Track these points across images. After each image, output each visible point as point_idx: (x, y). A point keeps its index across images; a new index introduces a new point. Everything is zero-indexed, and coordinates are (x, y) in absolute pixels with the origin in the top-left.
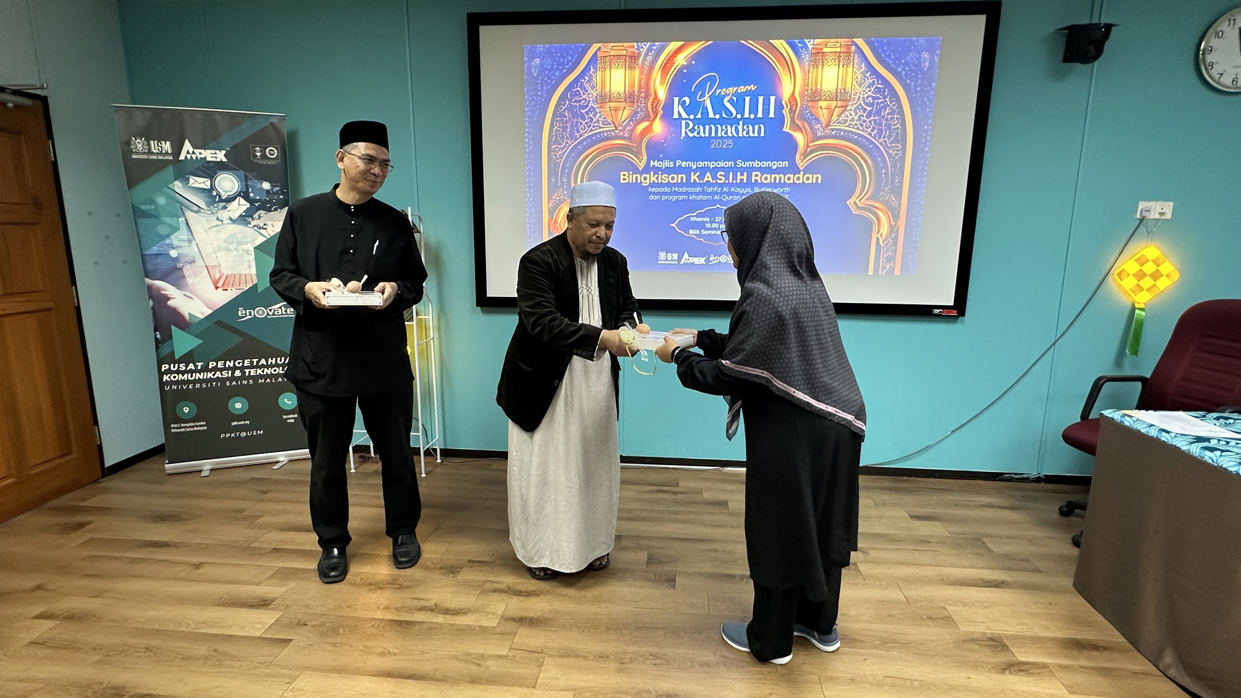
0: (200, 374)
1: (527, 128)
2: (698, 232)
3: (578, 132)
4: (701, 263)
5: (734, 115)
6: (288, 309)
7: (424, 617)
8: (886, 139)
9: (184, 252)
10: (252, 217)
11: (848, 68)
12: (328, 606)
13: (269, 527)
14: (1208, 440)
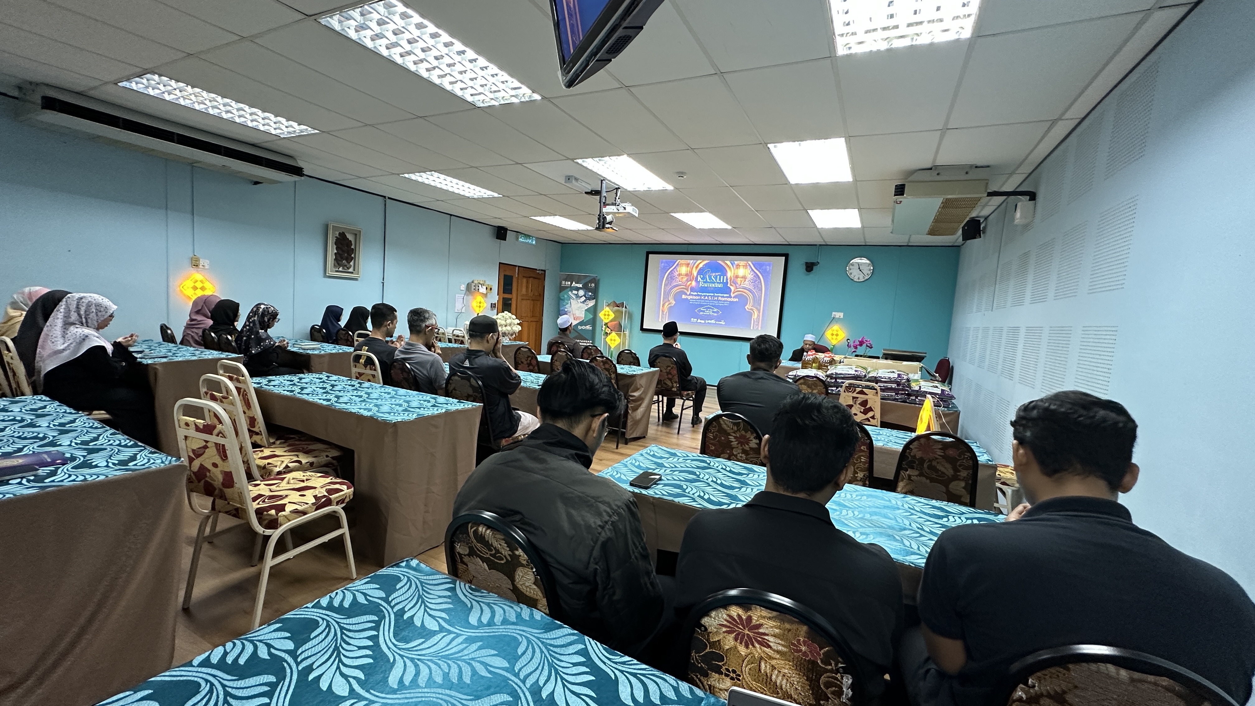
1: (658, 282)
3: (672, 284)
4: (703, 322)
5: (715, 281)
6: (590, 327)
8: (757, 290)
11: (746, 269)
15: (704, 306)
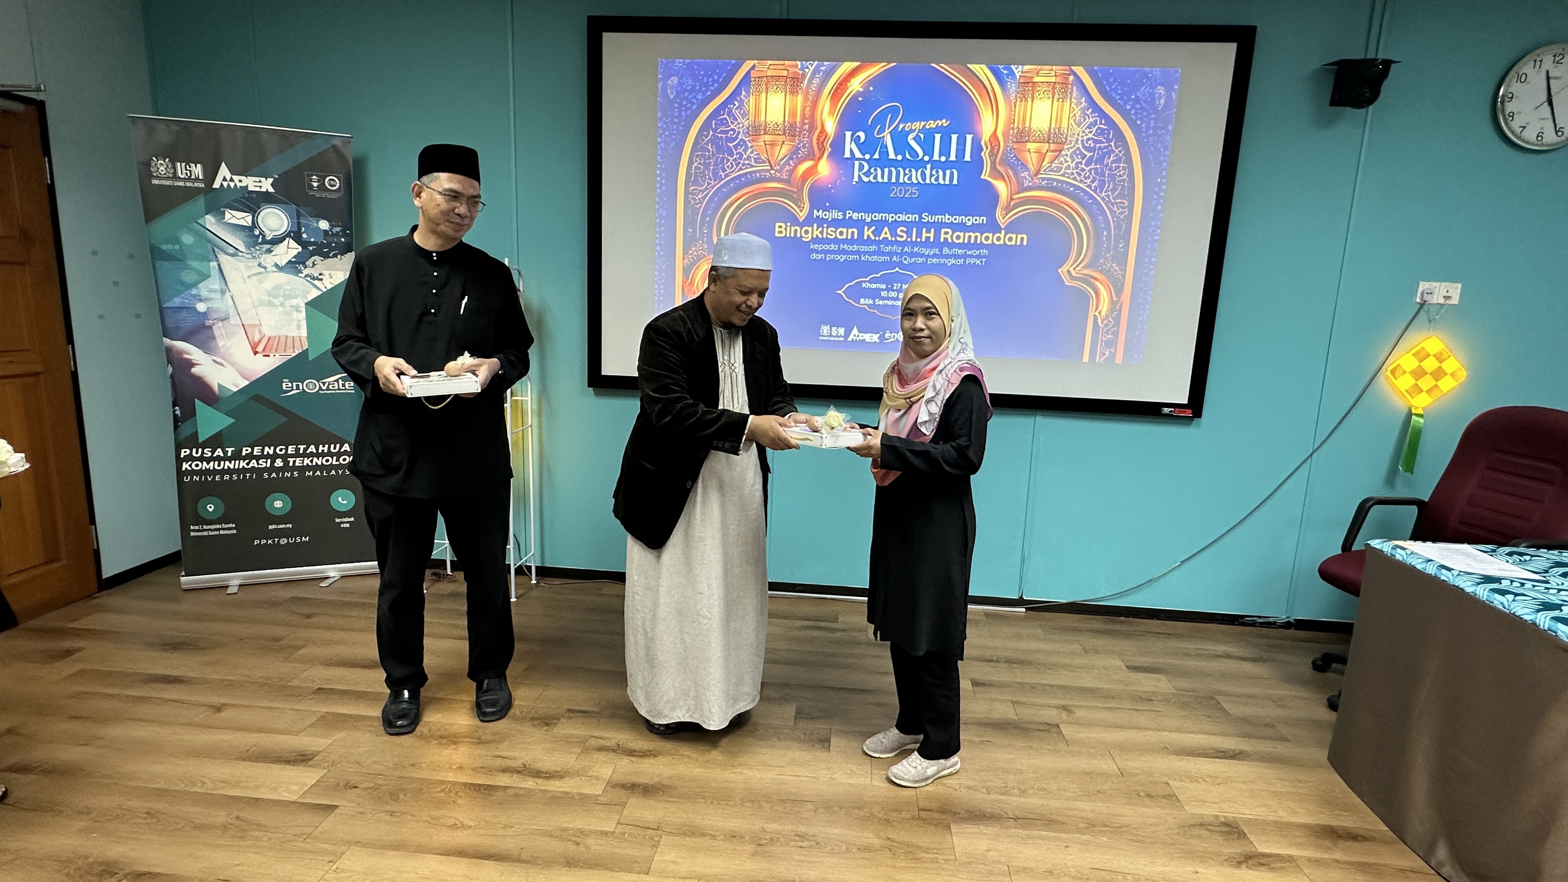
0: (230, 463)
1: (660, 163)
2: (871, 302)
3: (725, 170)
4: (873, 341)
5: (920, 157)
6: (347, 383)
7: (509, 781)
8: (1110, 193)
9: (215, 306)
10: (304, 263)
11: (1065, 103)
12: (385, 764)
13: (313, 661)
14: (1498, 580)
15: (875, 267)
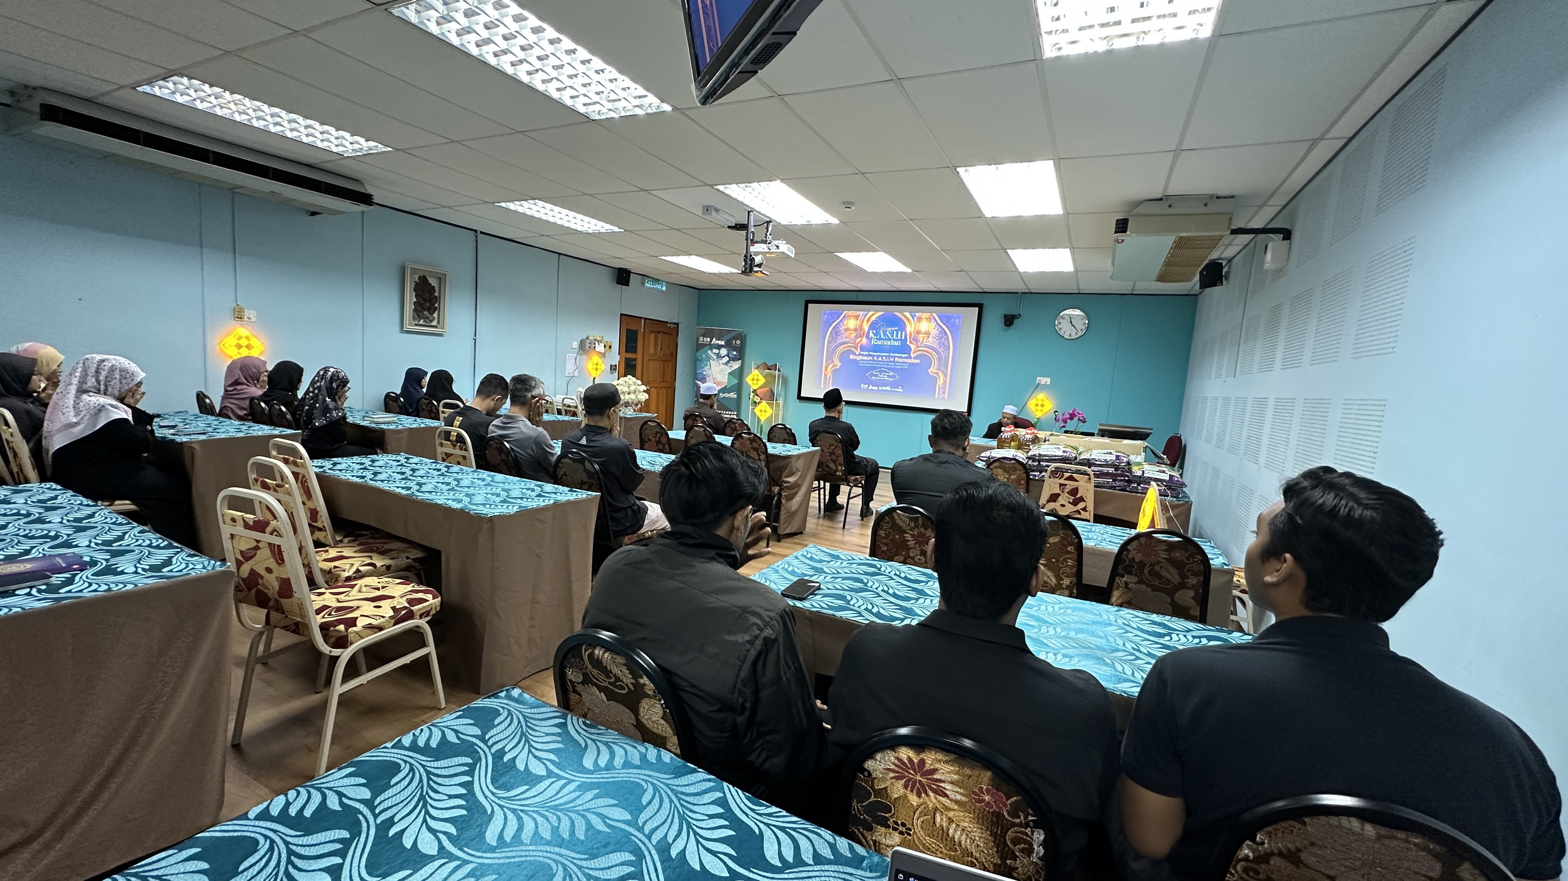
3: (838, 341)
4: (875, 389)
6: (735, 395)
8: (943, 349)
9: (707, 373)
11: (930, 323)
15: (876, 368)
